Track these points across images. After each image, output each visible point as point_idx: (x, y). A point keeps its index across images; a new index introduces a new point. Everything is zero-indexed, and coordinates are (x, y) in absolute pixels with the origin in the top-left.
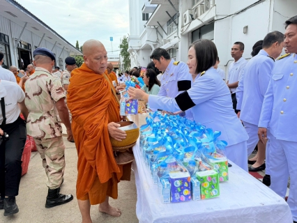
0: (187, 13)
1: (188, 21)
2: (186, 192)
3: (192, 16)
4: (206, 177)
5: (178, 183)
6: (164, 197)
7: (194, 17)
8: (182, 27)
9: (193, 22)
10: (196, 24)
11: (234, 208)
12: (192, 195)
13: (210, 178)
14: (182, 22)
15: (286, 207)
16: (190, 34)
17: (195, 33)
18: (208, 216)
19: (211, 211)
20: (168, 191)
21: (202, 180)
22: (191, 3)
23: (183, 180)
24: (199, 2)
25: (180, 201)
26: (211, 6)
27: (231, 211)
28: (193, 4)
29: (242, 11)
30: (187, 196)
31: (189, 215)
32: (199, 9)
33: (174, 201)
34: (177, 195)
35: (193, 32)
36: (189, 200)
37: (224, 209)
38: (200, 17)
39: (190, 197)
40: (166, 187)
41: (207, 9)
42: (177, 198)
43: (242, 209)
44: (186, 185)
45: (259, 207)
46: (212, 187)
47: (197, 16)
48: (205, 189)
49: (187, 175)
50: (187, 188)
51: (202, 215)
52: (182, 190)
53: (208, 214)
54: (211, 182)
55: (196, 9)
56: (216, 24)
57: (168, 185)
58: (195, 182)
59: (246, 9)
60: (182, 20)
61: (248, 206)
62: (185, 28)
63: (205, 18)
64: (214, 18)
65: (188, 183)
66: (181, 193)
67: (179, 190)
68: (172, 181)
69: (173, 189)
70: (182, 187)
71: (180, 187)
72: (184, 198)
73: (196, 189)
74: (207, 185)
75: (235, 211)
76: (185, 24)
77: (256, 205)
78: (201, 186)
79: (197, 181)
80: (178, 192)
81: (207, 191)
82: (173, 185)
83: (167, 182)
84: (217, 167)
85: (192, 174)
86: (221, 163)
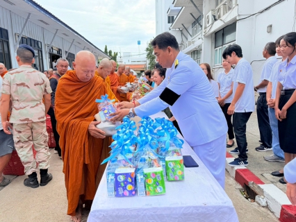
0: (210, 14)
1: (210, 22)
2: (130, 187)
3: (214, 16)
4: (149, 174)
5: (122, 178)
6: (109, 191)
7: (217, 17)
8: (205, 28)
9: (216, 23)
10: (218, 25)
11: (173, 206)
12: (136, 191)
13: (154, 174)
14: (205, 24)
15: (231, 209)
16: (214, 35)
17: (218, 34)
18: (145, 212)
19: (149, 207)
20: (112, 185)
21: (145, 176)
22: (214, 3)
23: (127, 175)
24: (223, 3)
25: (124, 196)
26: (234, 6)
27: (169, 209)
28: (217, 4)
29: (266, 9)
30: (130, 192)
31: (125, 209)
32: (222, 9)
33: (118, 195)
34: (121, 191)
35: (216, 33)
36: (133, 195)
37: (163, 206)
38: (222, 18)
39: (134, 193)
40: (110, 181)
41: (230, 9)
42: (121, 193)
43: (182, 207)
44: (130, 180)
45: (201, 207)
46: (157, 184)
47: (219, 17)
48: (149, 185)
49: (132, 170)
50: (131, 183)
51: (139, 210)
52: (126, 186)
53: (145, 210)
54: (156, 178)
55: (219, 9)
56: (238, 25)
58: (139, 177)
59: (270, 7)
60: (205, 21)
61: (188, 205)
62: (208, 29)
63: (227, 18)
64: (236, 17)
65: (131, 178)
66: (124, 188)
67: (123, 184)
68: (116, 175)
69: (117, 184)
70: (126, 182)
71: (124, 182)
72: (128, 194)
73: (140, 185)
74: (151, 181)
75: (174, 209)
76: (208, 25)
77: (197, 205)
78: (145, 182)
79: (142, 177)
80: (121, 186)
81: (151, 188)
82: (116, 180)
83: (112, 177)
84: (171, 166)
85: (137, 170)
86: (175, 162)
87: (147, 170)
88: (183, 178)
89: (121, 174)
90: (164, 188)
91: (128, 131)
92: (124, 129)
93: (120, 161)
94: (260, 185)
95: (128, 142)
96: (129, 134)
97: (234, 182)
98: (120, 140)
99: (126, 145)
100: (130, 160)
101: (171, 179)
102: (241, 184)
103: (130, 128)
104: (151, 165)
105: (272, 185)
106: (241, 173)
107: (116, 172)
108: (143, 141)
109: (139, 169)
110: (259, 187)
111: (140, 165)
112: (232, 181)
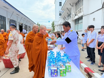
0: (74, 13)
1: (74, 16)
2: (55, 74)
3: (75, 14)
5: (53, 71)
6: (49, 75)
7: (76, 15)
8: (72, 18)
9: (76, 16)
10: (77, 17)
12: (57, 75)
14: (72, 16)
20: (50, 73)
21: (60, 70)
23: (55, 70)
24: (78, 10)
25: (54, 76)
26: (82, 11)
28: (76, 10)
29: (93, 13)
30: (56, 75)
33: (52, 76)
35: (76, 20)
36: (57, 76)
38: (78, 15)
41: (80, 12)
42: (53, 76)
44: (55, 72)
46: (64, 73)
47: (77, 15)
48: (61, 73)
49: (56, 69)
50: (56, 73)
52: (54, 73)
54: (63, 71)
55: (77, 12)
56: (83, 17)
57: (50, 71)
58: (58, 71)
59: (94, 12)
62: (73, 18)
63: (80, 15)
64: (83, 15)
66: (54, 74)
67: (53, 73)
69: (52, 73)
71: (54, 72)
72: (55, 76)
73: (59, 73)
74: (62, 72)
76: (73, 17)
79: (59, 71)
80: (53, 74)
81: (62, 74)
82: (51, 71)
84: (67, 67)
85: (58, 68)
86: (69, 66)
88: (71, 71)
90: (66, 74)
94: (93, 73)
97: (84, 72)
101: (67, 71)
102: (86, 73)
104: (61, 67)
105: (97, 73)
106: (86, 69)
107: (51, 69)
111: (59, 67)
112: (83, 71)
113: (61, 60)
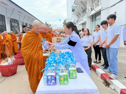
0: (90, 8)
1: (90, 11)
2: (53, 81)
3: (92, 9)
4: (62, 75)
5: (50, 78)
6: (44, 83)
7: (93, 9)
8: (88, 14)
10: (93, 12)
11: (71, 89)
12: (56, 83)
13: (64, 76)
14: (88, 12)
15: (97, 91)
16: (91, 17)
17: (93, 16)
18: (59, 92)
19: (61, 90)
20: (46, 80)
21: (60, 76)
22: (91, 3)
23: (52, 76)
24: (95, 3)
25: (51, 85)
26: (100, 4)
27: (70, 90)
28: (93, 4)
29: (113, 5)
30: (53, 83)
31: (51, 91)
32: (95, 6)
33: (48, 85)
34: (49, 83)
35: (92, 16)
36: (55, 85)
37: (67, 89)
38: (95, 9)
39: (55, 84)
40: (45, 79)
41: (98, 5)
43: (75, 90)
44: (53, 78)
45: (84, 90)
46: (65, 80)
47: (94, 9)
48: (62, 80)
49: (54, 74)
50: (54, 80)
51: (57, 91)
53: (60, 91)
55: (93, 6)
56: (102, 12)
57: (45, 78)
58: (57, 77)
59: (115, 4)
60: (88, 11)
61: (78, 89)
62: (89, 14)
63: (97, 9)
64: (101, 9)
65: (54, 77)
66: (51, 82)
67: (50, 80)
68: (47, 76)
69: (48, 80)
70: (51, 79)
71: (50, 79)
72: (52, 84)
74: (62, 79)
75: (72, 90)
76: (89, 12)
77: (82, 89)
78: (60, 79)
79: (58, 77)
80: (49, 81)
81: (62, 82)
83: (46, 77)
84: (71, 72)
85: (56, 74)
86: (73, 70)
87: (61, 74)
88: (76, 77)
89: (49, 76)
90: (68, 81)
91: (53, 57)
92: (51, 57)
93: (49, 70)
95: (52, 62)
96: (53, 58)
98: (49, 61)
99: (52, 63)
100: (54, 70)
101: (71, 77)
102: (103, 80)
103: (54, 56)
104: (62, 72)
105: (117, 80)
106: (103, 75)
107: (48, 75)
108: (59, 61)
109: (57, 74)
110: (111, 81)
112: (99, 78)
113: (60, 62)
